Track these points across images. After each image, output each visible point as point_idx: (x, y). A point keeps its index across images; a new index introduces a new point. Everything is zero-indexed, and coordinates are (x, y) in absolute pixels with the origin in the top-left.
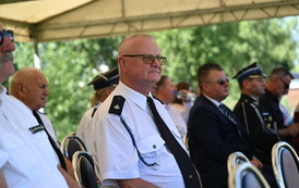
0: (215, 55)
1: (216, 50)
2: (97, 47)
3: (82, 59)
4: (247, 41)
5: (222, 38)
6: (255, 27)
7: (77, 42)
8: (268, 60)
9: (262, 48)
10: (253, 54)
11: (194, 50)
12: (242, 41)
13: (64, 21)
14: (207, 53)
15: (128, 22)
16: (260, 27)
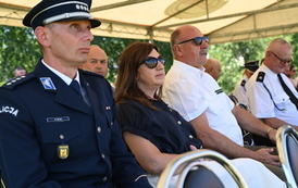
2: (237, 47)
3: (229, 54)
7: (226, 45)
13: (221, 32)
15: (258, 32)
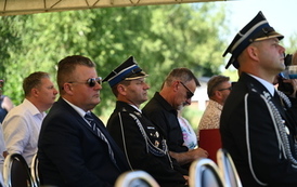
0: (118, 52)
1: (119, 46)
4: (161, 37)
5: (128, 32)
6: (172, 20)
8: (186, 63)
9: (178, 47)
10: (167, 54)
11: (91, 46)
12: (154, 37)
14: (108, 51)
16: (177, 21)
